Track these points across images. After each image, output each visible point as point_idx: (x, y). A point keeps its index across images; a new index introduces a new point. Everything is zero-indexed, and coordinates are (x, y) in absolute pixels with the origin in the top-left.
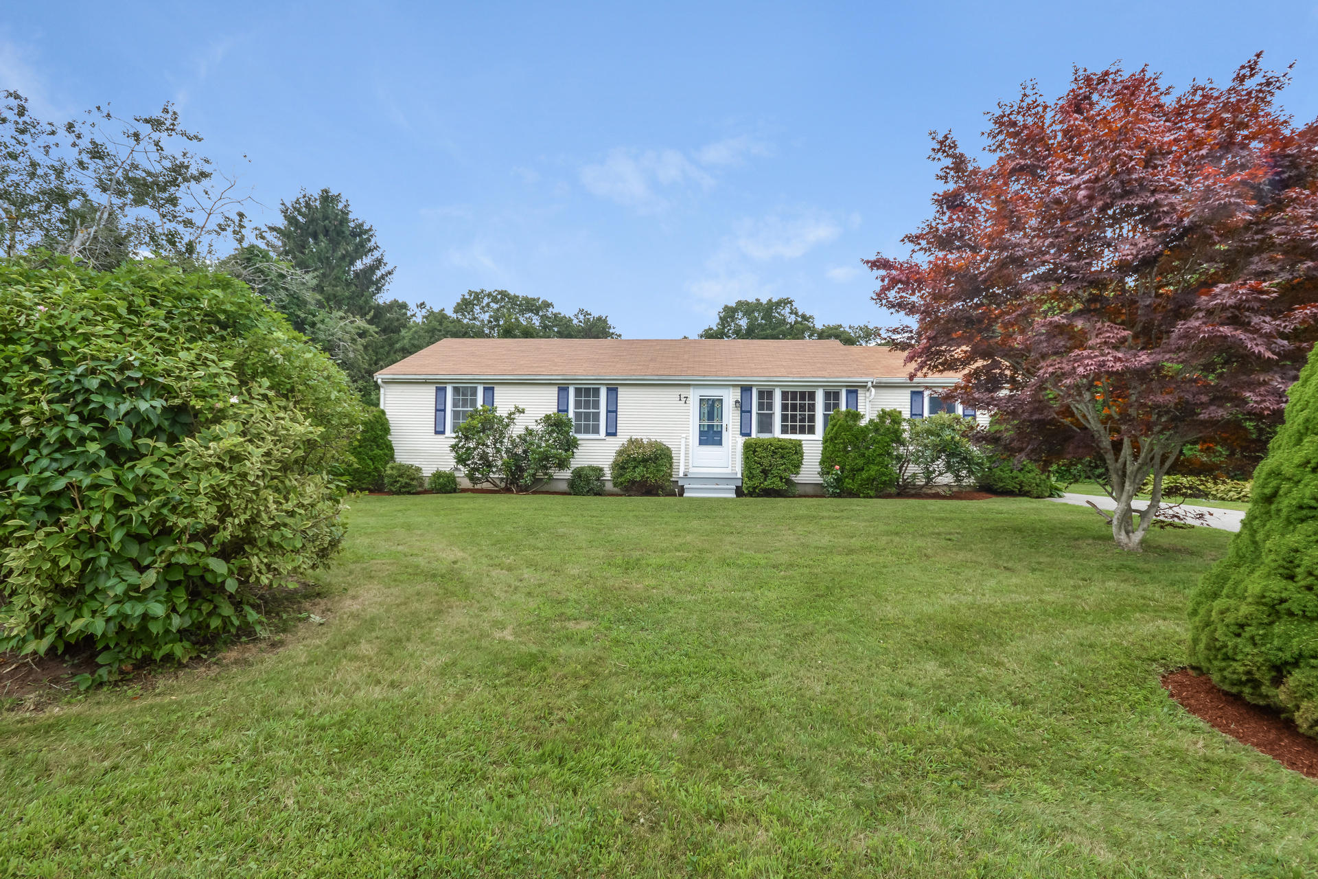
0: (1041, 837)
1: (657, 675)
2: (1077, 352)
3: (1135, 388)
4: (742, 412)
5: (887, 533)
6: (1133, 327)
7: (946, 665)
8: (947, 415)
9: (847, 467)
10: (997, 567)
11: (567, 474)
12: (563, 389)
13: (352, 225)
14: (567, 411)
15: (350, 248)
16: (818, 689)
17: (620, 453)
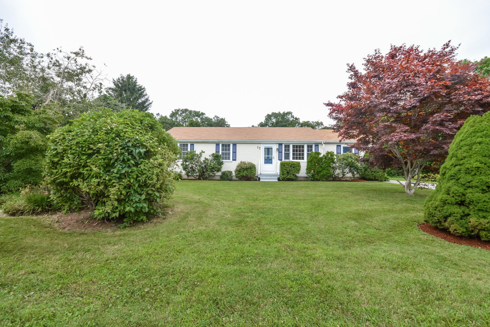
0: (385, 252)
1: (278, 225)
2: (393, 134)
3: (411, 144)
4: (279, 152)
5: (333, 191)
6: (410, 126)
7: (357, 222)
8: (349, 153)
9: (316, 171)
10: (369, 200)
11: (220, 174)
12: (218, 145)
13: (138, 87)
14: (219, 152)
15: (137, 95)
16: (323, 227)
17: (238, 166)
